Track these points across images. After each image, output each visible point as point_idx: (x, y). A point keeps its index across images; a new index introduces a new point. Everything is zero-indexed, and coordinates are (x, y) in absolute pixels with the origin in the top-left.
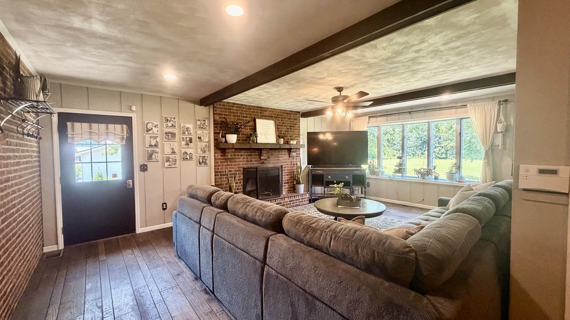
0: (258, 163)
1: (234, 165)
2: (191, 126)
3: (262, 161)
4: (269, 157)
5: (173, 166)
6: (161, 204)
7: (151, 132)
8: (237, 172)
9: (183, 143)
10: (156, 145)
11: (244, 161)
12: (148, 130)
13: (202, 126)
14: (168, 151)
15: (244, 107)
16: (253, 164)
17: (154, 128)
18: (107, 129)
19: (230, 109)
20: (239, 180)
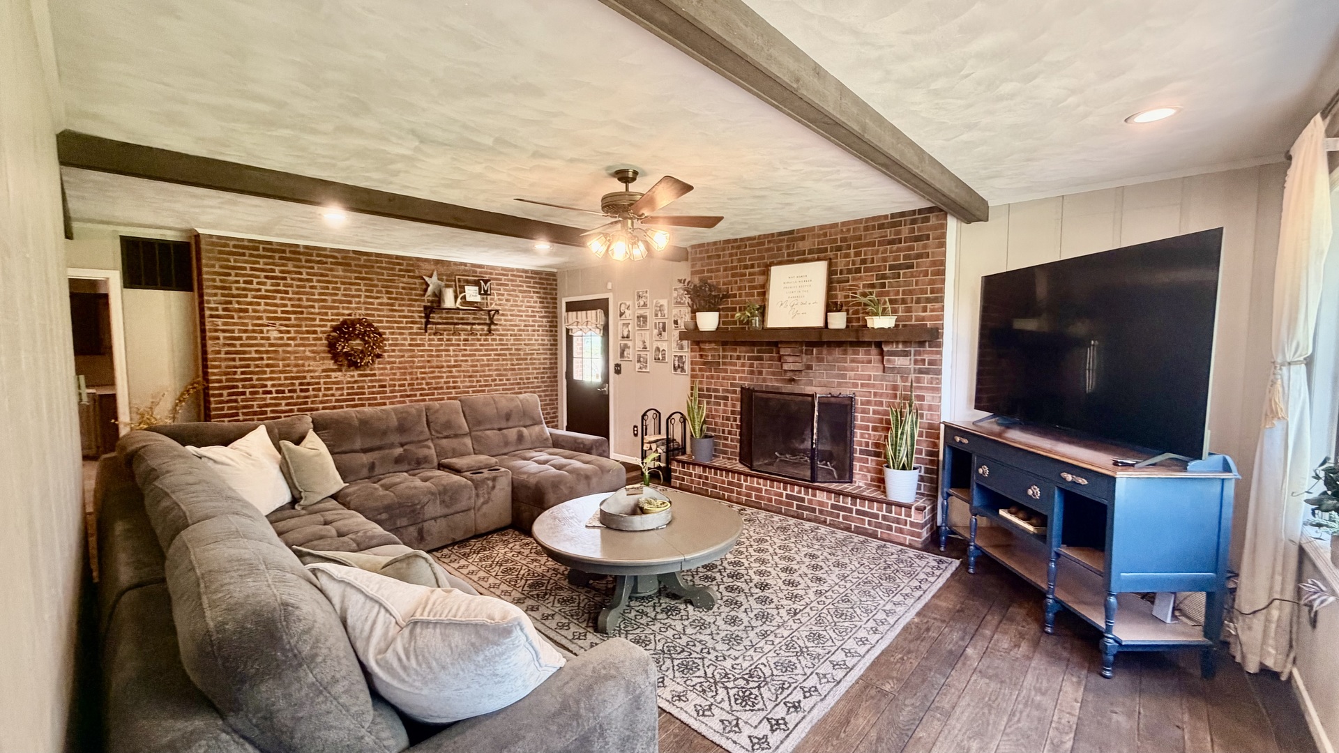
0: (777, 380)
1: (724, 378)
2: (664, 302)
3: (789, 375)
4: (809, 367)
5: (644, 370)
6: (633, 427)
7: (623, 317)
8: (729, 395)
9: (656, 332)
10: (628, 337)
11: (743, 372)
12: (621, 314)
13: (679, 300)
14: (639, 345)
15: (747, 243)
16: (764, 380)
17: (626, 311)
18: (587, 318)
19: (719, 256)
20: (733, 412)
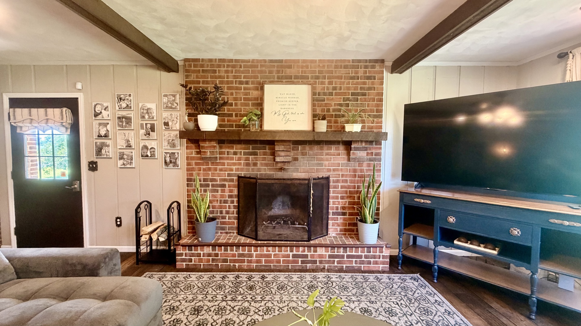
0: (270, 169)
1: (221, 170)
2: (152, 106)
3: (279, 165)
4: (296, 159)
5: (128, 166)
6: (115, 219)
7: (100, 117)
8: (227, 183)
9: (143, 132)
10: (106, 136)
11: (240, 164)
12: (96, 115)
13: (170, 105)
14: (122, 143)
15: (242, 64)
16: (259, 170)
17: (103, 111)
18: (46, 115)
19: (215, 72)
20: (230, 196)
